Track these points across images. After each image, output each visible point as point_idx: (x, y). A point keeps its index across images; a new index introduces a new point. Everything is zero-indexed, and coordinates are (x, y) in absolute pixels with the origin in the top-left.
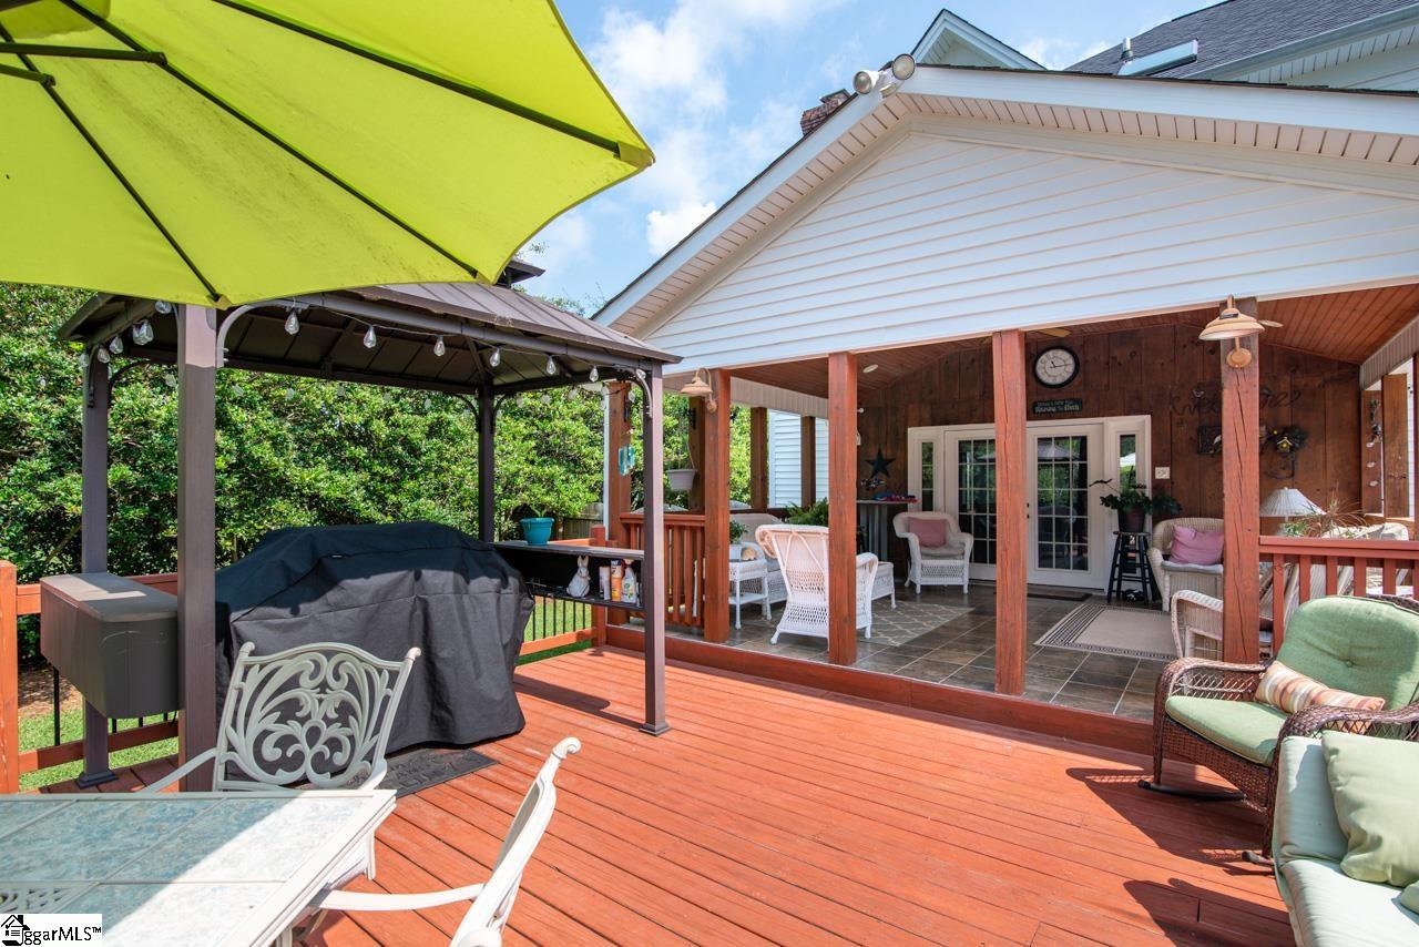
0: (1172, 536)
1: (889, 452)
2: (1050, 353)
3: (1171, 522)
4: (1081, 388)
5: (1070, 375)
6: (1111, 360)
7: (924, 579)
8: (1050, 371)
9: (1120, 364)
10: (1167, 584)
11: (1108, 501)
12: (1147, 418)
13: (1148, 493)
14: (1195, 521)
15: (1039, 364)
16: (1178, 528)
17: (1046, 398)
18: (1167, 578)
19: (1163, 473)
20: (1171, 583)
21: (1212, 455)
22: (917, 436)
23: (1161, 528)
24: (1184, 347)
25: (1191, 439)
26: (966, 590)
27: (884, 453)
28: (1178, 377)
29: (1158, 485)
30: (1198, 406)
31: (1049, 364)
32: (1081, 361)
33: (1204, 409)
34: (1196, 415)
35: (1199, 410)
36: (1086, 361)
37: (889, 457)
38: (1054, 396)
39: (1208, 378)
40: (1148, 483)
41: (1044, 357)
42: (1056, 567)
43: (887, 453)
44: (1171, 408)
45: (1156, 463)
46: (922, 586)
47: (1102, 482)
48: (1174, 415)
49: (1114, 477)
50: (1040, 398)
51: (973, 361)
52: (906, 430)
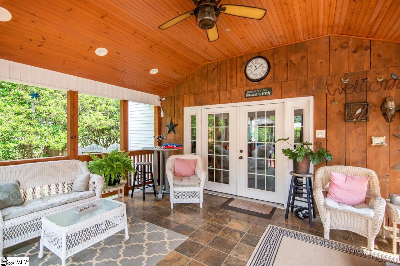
0: (329, 179)
1: (175, 121)
2: (254, 61)
3: (328, 168)
4: (272, 80)
5: (265, 73)
6: (289, 63)
7: (175, 199)
8: (254, 72)
9: (294, 64)
10: (328, 219)
11: (286, 152)
12: (311, 98)
13: (312, 148)
14: (344, 168)
15: (248, 68)
16: (334, 174)
17: (252, 88)
18: (328, 214)
19: (321, 134)
20: (331, 218)
21: (355, 122)
22: (188, 111)
23: (321, 172)
24: (336, 50)
25: (340, 111)
26: (201, 206)
27: (173, 121)
28: (331, 71)
29: (318, 142)
30: (344, 89)
31: (254, 68)
32: (271, 65)
33: (349, 91)
34: (343, 95)
35: (345, 91)
36: (274, 64)
37: (176, 124)
38: (256, 87)
39: (352, 70)
40: (311, 140)
41: (250, 64)
42: (257, 188)
43: (175, 122)
44: (326, 91)
45: (317, 127)
46: (174, 204)
47: (283, 139)
48: (329, 96)
49: (290, 136)
50: (249, 88)
51: (214, 69)
52: (183, 109)
